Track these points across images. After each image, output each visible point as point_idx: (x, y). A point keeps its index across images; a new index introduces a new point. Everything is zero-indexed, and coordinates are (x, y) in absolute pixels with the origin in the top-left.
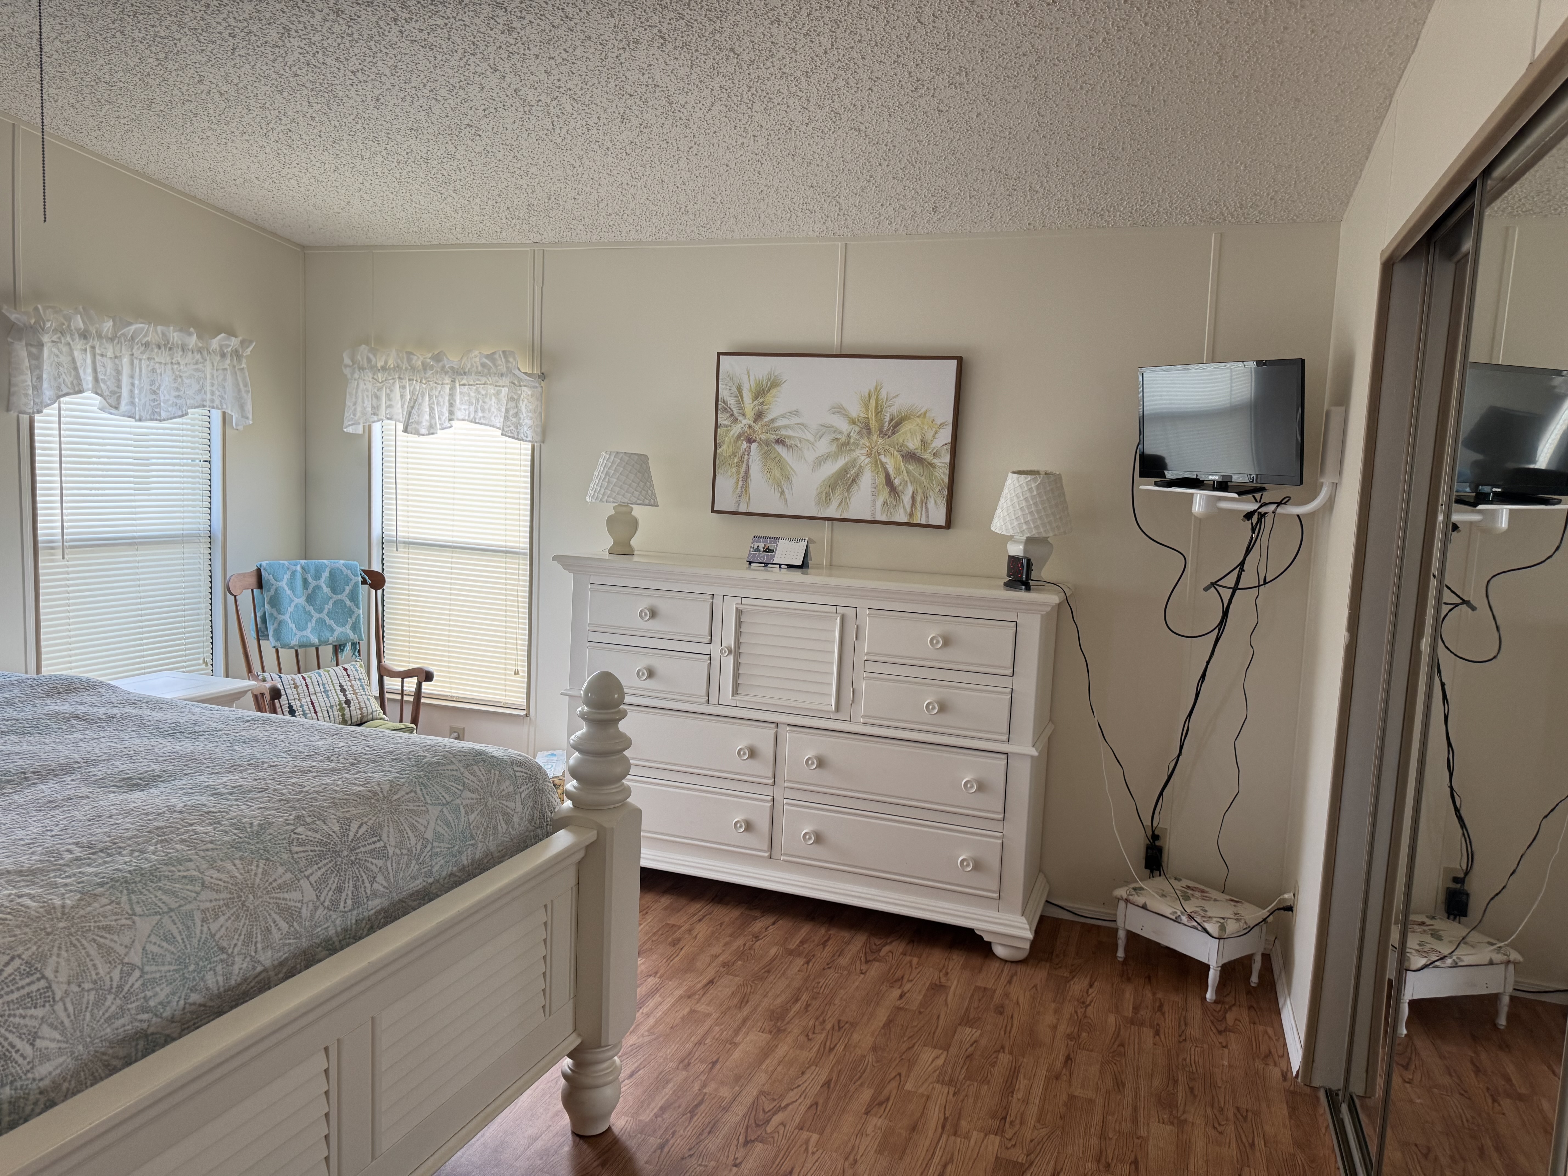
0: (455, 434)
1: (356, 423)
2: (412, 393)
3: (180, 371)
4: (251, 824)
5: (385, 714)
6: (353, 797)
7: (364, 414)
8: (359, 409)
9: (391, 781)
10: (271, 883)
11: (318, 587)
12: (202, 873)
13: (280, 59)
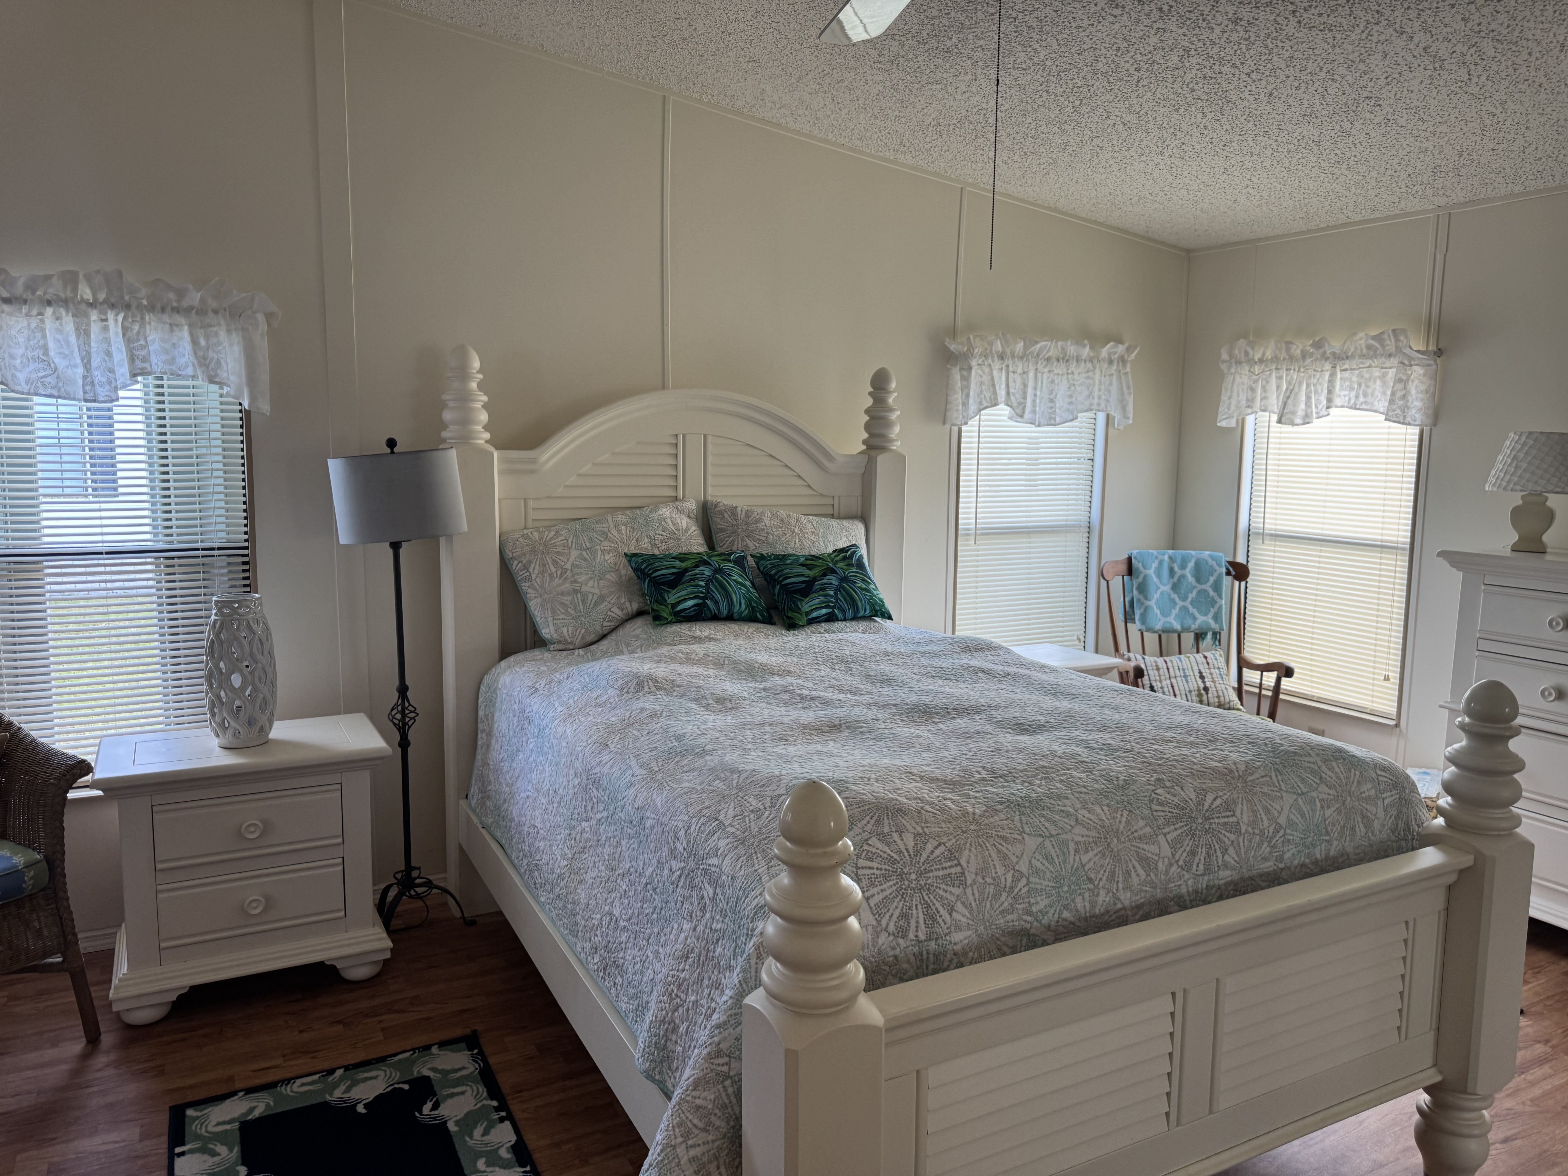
0: (1332, 422)
1: (1230, 417)
2: (1289, 383)
3: (1074, 380)
4: (1118, 778)
5: (1242, 705)
6: (1209, 771)
7: (1238, 407)
8: (1234, 402)
9: (1246, 763)
10: (1132, 833)
11: (1183, 576)
12: (1076, 811)
13: (1179, 79)
